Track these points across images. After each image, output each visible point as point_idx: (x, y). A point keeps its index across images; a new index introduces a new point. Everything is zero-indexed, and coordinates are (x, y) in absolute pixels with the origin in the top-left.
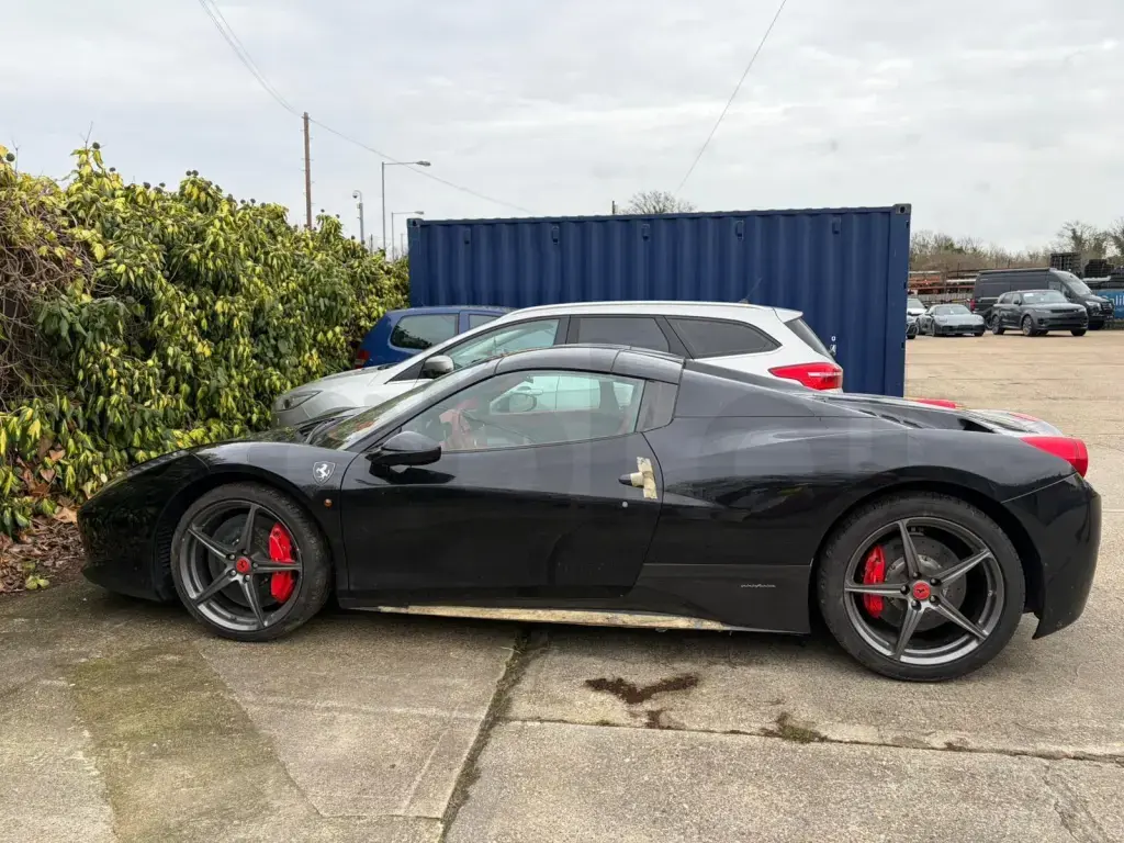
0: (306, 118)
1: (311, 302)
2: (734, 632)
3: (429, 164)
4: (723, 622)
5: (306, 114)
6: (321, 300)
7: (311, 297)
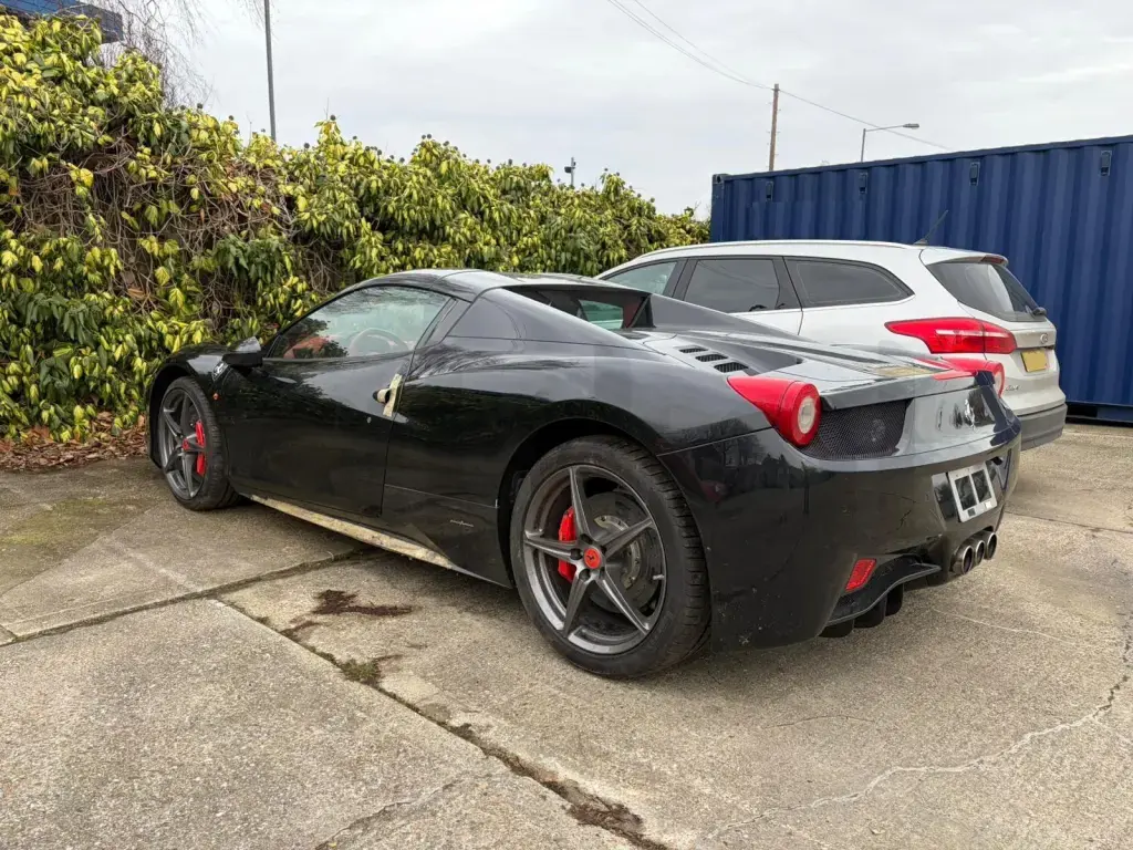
0: (776, 90)
1: (553, 256)
2: (461, 574)
3: (917, 126)
4: (452, 559)
5: (776, 86)
6: (563, 254)
7: (553, 251)
